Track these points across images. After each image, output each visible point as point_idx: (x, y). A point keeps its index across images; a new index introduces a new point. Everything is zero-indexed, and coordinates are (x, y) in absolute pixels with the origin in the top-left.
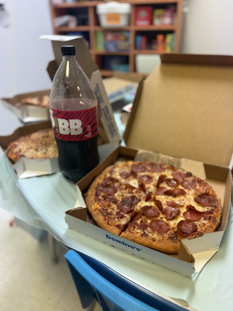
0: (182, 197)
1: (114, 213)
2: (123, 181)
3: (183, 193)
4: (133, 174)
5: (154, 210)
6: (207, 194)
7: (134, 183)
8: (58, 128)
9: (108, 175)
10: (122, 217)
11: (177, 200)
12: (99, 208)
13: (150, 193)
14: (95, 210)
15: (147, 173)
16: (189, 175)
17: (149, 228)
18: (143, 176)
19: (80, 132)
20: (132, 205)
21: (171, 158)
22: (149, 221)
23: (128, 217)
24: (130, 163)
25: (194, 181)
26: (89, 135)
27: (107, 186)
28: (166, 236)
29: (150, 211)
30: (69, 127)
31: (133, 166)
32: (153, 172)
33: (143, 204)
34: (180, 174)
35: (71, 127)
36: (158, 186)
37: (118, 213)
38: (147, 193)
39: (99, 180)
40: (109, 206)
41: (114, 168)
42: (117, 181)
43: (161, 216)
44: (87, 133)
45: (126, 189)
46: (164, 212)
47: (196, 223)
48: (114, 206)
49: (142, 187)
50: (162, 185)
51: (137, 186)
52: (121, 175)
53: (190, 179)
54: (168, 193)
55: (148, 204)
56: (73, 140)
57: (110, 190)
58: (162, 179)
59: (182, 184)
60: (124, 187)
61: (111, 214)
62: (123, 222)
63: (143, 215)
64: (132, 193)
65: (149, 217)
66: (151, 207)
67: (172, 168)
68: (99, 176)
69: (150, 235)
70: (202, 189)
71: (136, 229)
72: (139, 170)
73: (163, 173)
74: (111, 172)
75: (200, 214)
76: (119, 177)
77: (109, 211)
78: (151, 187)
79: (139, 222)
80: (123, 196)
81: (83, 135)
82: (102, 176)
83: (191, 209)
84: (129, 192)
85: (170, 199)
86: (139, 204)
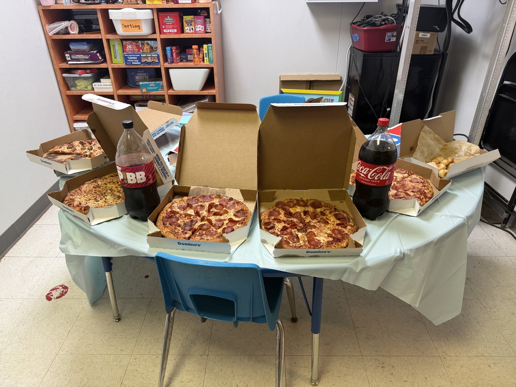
0: (226, 215)
1: (180, 232)
2: (182, 212)
3: (226, 212)
4: (189, 206)
5: (207, 226)
6: (242, 210)
7: (191, 212)
8: (127, 179)
9: (169, 210)
10: (186, 233)
11: (222, 218)
12: (169, 231)
13: (204, 217)
14: (166, 233)
15: (200, 204)
16: (231, 199)
17: (204, 235)
18: (197, 206)
19: (144, 180)
20: (191, 226)
21: (218, 189)
22: (204, 232)
23: (190, 233)
24: (186, 198)
25: (234, 203)
26: (151, 182)
27: (171, 217)
28: (215, 237)
29: (205, 227)
30: (136, 178)
31: (188, 200)
32: (205, 202)
33: (199, 223)
34: (225, 200)
35: (137, 178)
36: (209, 211)
37: (182, 232)
38: (202, 216)
39: (163, 214)
40: (175, 228)
41: (172, 204)
42: (178, 213)
43: (212, 228)
44: (150, 180)
45: (185, 217)
46: (214, 226)
47: (234, 227)
48: (179, 228)
49: (197, 214)
50: (211, 210)
51: (193, 214)
52: (179, 208)
53: (232, 202)
54: (215, 214)
55: (203, 223)
56: (139, 186)
57: (174, 220)
58: (211, 206)
59: (226, 207)
60: (184, 216)
61: (178, 232)
62: (187, 236)
63: (200, 229)
64: (191, 218)
65: (204, 230)
66: (205, 224)
67: (219, 196)
68: (162, 212)
69: (206, 238)
70: (238, 207)
71: (196, 237)
72: (194, 202)
73: (212, 202)
74: (171, 207)
75: (236, 222)
76: (178, 210)
77: (176, 231)
78: (204, 213)
79: (198, 234)
80: (184, 222)
81: (147, 182)
82: (164, 211)
83: (231, 220)
84: (188, 219)
85: (218, 217)
86: (196, 224)
